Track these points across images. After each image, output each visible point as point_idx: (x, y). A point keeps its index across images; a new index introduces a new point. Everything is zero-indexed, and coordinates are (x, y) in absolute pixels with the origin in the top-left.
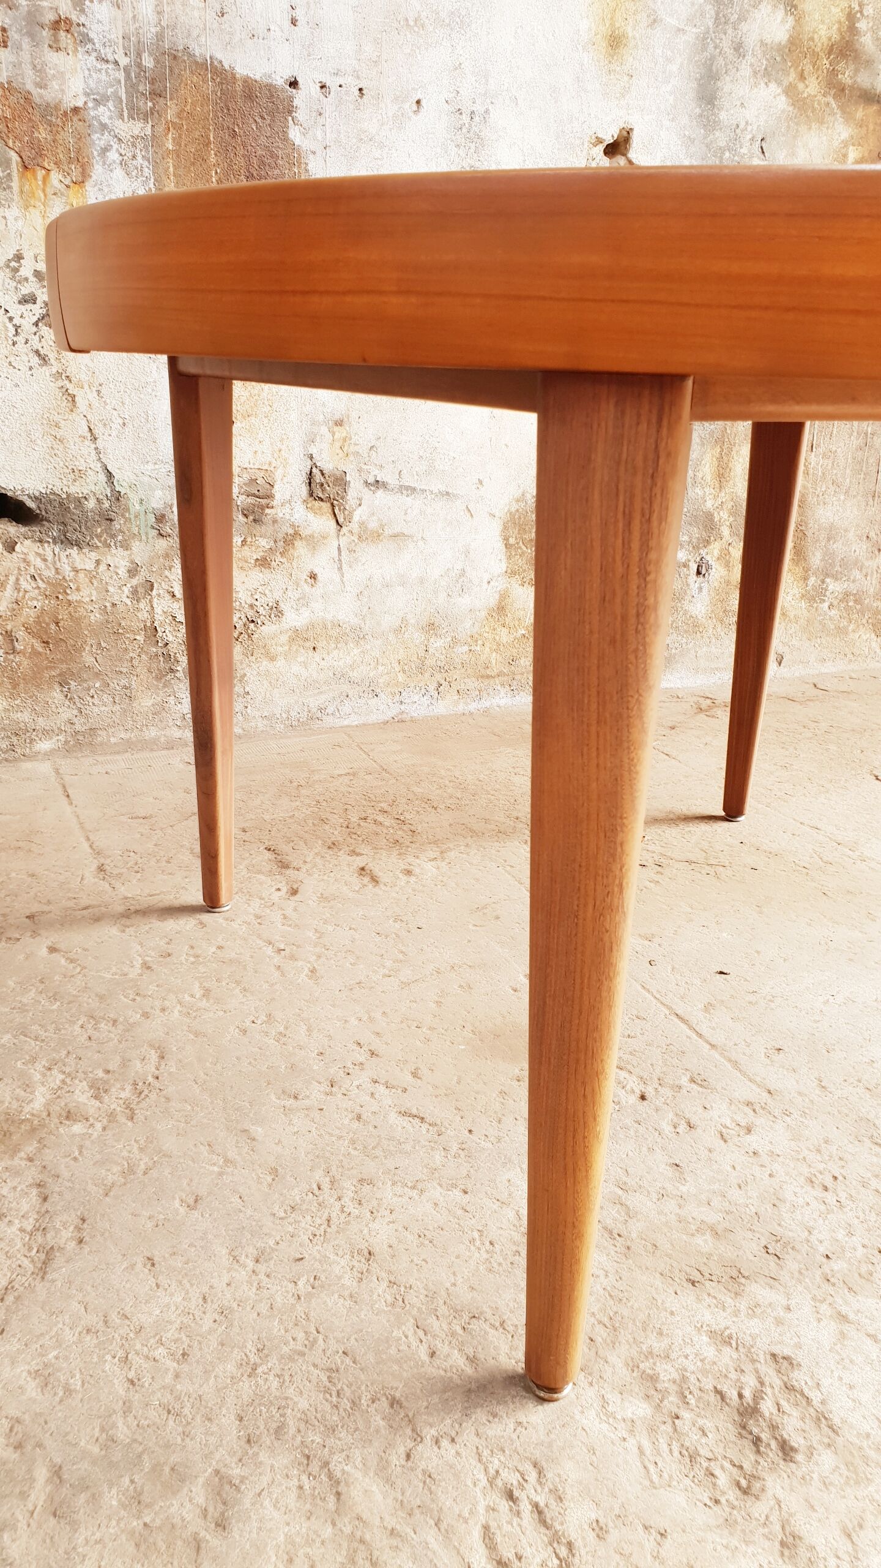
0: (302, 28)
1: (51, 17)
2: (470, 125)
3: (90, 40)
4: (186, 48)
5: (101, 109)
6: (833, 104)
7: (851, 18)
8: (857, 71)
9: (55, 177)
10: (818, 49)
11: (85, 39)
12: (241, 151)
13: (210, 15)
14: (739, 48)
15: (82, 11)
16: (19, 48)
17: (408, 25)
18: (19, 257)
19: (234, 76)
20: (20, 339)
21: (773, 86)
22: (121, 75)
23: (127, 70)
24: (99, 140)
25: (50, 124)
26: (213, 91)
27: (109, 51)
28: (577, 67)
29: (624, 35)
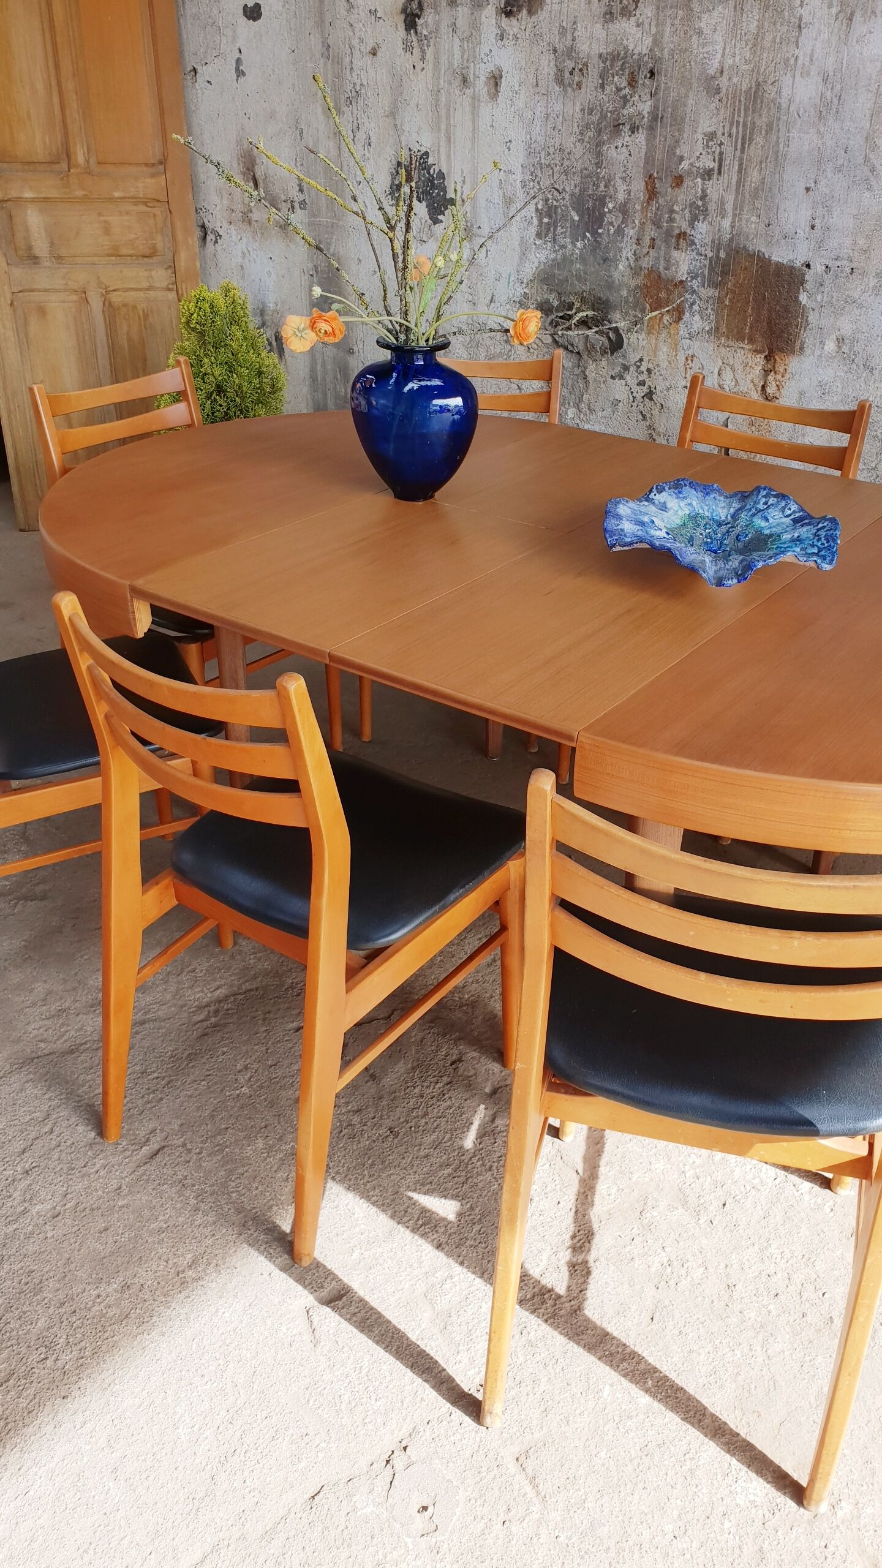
0: (818, 231)
1: (677, 231)
4: (745, 247)
5: (694, 281)
9: (666, 319)
11: (693, 243)
12: (767, 306)
13: (762, 227)
15: (693, 228)
16: (660, 249)
18: (641, 360)
19: (770, 261)
20: (635, 404)
22: (707, 263)
23: (711, 260)
24: (690, 299)
25: (668, 288)
26: (757, 271)
27: (703, 249)
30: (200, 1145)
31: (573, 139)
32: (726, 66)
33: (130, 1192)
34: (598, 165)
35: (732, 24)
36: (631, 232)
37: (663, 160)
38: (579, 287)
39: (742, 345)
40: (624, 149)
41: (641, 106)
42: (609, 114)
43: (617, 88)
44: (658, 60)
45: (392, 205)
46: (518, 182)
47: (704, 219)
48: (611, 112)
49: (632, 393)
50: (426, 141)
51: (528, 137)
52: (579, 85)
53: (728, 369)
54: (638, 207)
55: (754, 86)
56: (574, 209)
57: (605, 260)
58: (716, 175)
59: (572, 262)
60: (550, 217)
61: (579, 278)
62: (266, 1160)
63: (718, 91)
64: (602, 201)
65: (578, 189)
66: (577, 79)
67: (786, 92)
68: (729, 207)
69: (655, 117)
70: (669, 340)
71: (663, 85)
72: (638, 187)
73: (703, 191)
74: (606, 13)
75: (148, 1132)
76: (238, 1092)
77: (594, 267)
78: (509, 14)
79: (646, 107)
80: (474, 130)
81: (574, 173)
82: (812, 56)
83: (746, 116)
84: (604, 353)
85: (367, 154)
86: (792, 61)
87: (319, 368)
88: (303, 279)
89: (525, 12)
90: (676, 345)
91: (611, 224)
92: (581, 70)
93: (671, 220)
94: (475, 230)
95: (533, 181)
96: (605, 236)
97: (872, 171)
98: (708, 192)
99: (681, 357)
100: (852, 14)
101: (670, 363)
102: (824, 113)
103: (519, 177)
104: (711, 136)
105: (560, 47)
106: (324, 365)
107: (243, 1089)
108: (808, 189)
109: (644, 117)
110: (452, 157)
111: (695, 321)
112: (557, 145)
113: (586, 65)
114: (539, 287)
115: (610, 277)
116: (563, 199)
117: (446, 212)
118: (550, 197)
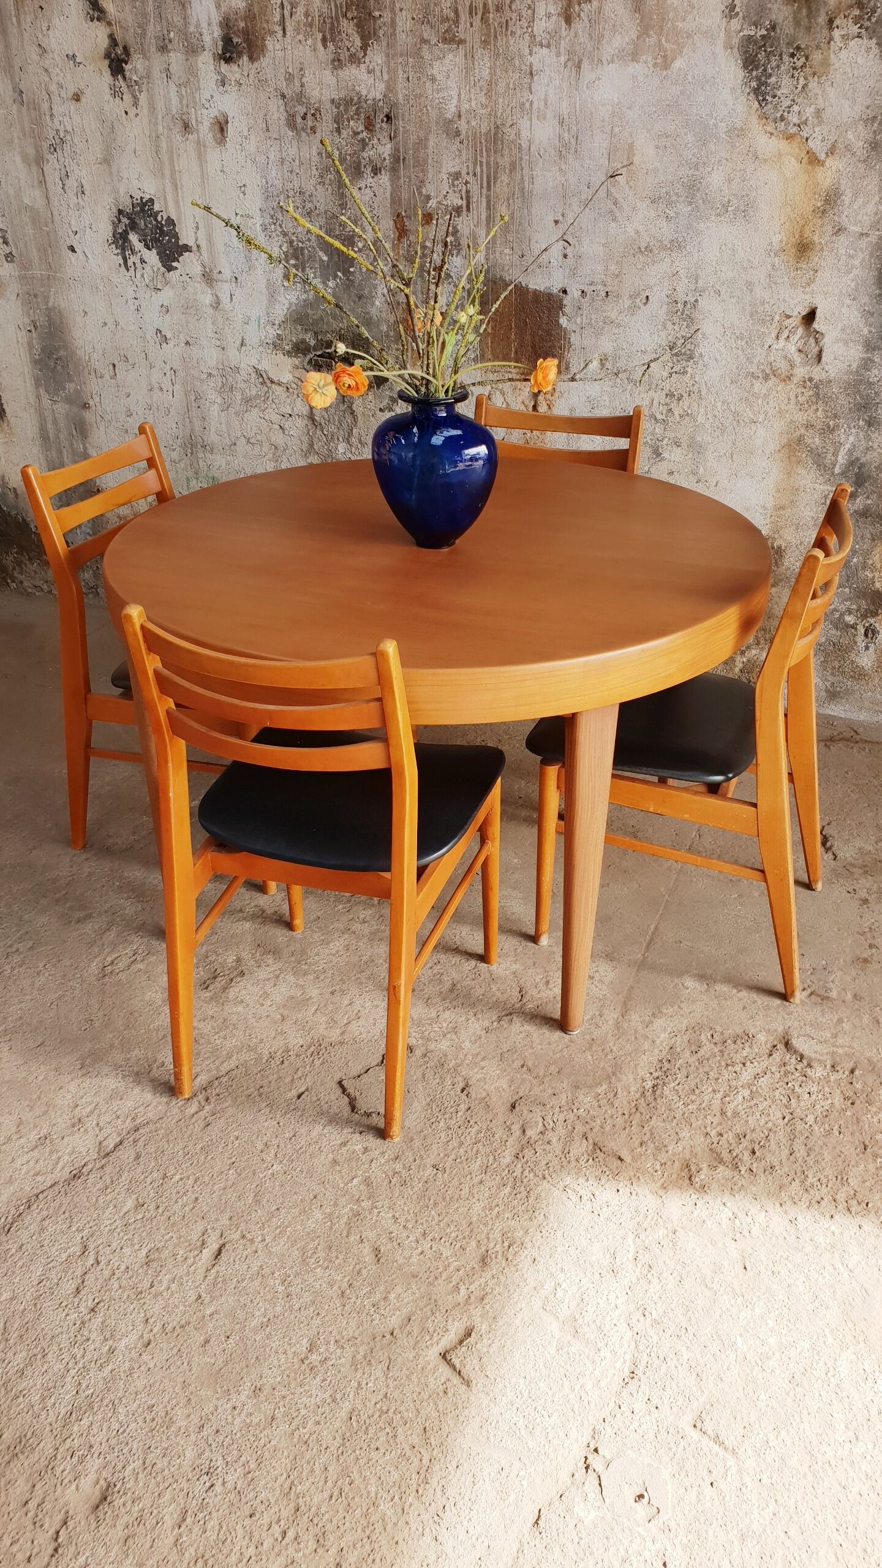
0: (570, 260)
2: (683, 310)
3: (451, 277)
4: (501, 277)
11: (449, 276)
12: (529, 332)
13: (516, 258)
16: (416, 284)
17: (640, 251)
19: (528, 290)
22: (465, 295)
23: (468, 292)
26: (516, 300)
28: (770, 267)
29: (812, 243)
30: (259, 1233)
31: (313, 181)
32: (463, 111)
33: (213, 1299)
34: (343, 206)
35: (464, 71)
37: (409, 199)
38: (335, 325)
40: (368, 191)
41: (381, 149)
42: (348, 157)
43: (354, 132)
44: (393, 105)
45: (117, 254)
46: (258, 225)
47: (458, 253)
48: (350, 155)
50: (149, 189)
51: (264, 181)
52: (313, 130)
53: (498, 393)
54: (388, 245)
55: (493, 128)
56: (321, 249)
57: (360, 298)
58: (465, 212)
60: (297, 259)
61: (335, 317)
62: (332, 1228)
63: (458, 133)
64: (350, 241)
66: (310, 124)
67: (525, 133)
68: (481, 241)
69: (397, 159)
71: (401, 129)
72: (387, 225)
73: (454, 227)
74: (334, 60)
75: (200, 1234)
76: (270, 1171)
77: (349, 304)
78: (228, 60)
79: (386, 150)
80: (202, 176)
81: (318, 215)
82: (546, 101)
83: (488, 156)
85: (82, 203)
86: (527, 105)
87: (49, 426)
88: (19, 336)
89: (245, 58)
92: (313, 115)
94: (215, 275)
95: (275, 224)
96: (357, 275)
97: (615, 204)
98: (459, 228)
100: (580, 62)
102: (564, 153)
103: (258, 221)
104: (457, 176)
105: (288, 92)
106: (55, 421)
107: (274, 1167)
108: (556, 222)
109: (385, 159)
110: (181, 204)
112: (297, 188)
113: (318, 110)
114: (293, 328)
115: (368, 313)
116: (309, 240)
117: (180, 259)
118: (295, 239)
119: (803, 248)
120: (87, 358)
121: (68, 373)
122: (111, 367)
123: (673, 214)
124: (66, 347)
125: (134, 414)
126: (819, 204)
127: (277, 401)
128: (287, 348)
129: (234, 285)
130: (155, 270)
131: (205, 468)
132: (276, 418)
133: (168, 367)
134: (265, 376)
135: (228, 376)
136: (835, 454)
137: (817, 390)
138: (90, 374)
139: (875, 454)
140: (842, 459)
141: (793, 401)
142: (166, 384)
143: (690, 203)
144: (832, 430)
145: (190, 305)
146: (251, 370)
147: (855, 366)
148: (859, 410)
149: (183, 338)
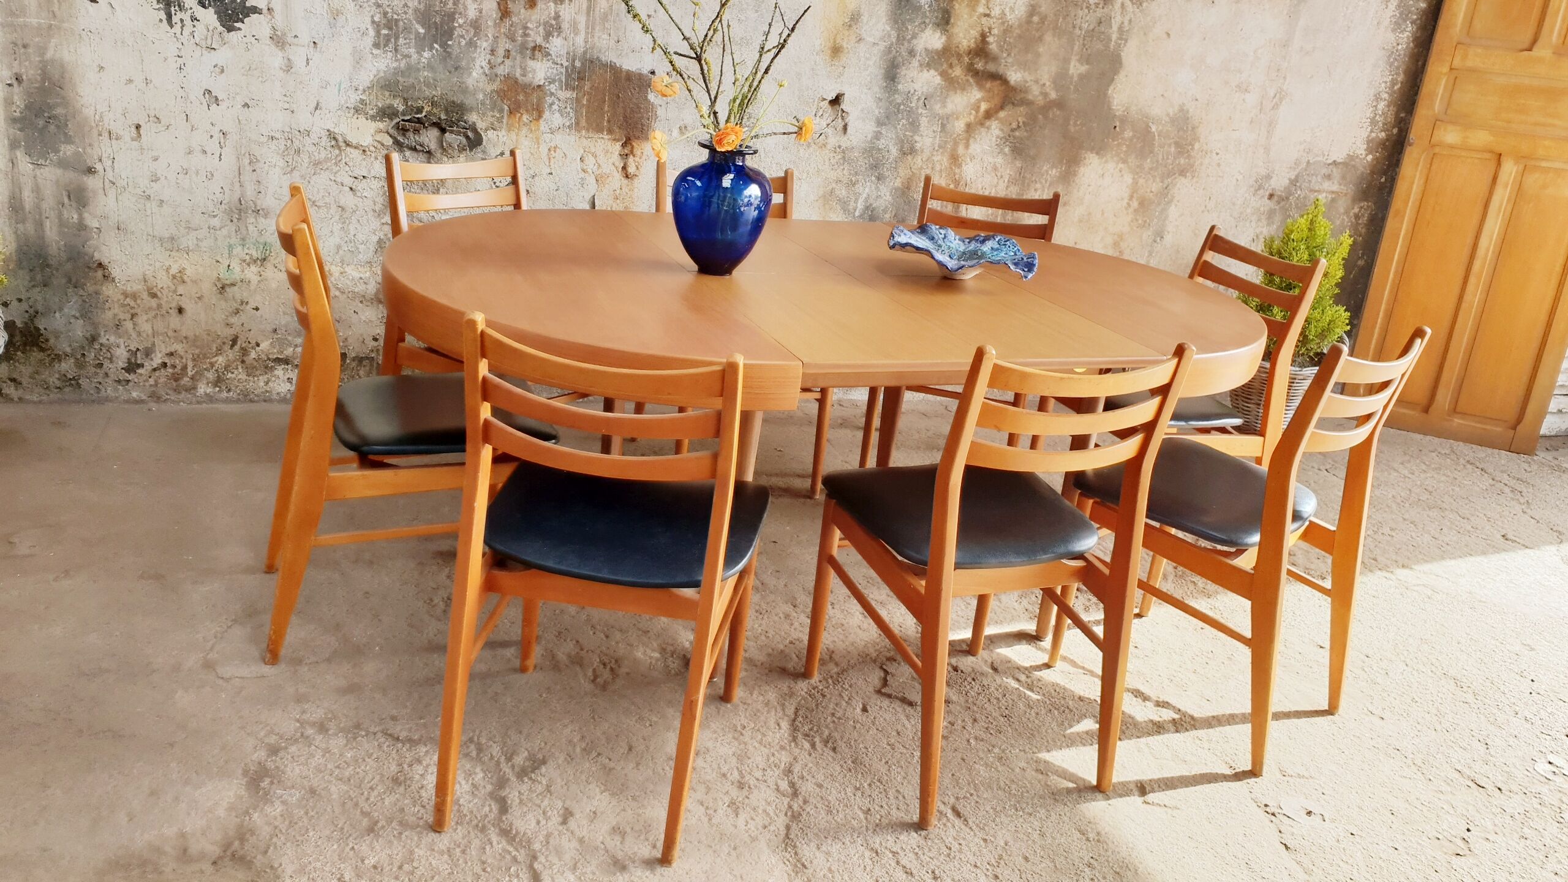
1: (533, 45)
3: (550, 55)
4: (598, 58)
5: (552, 85)
6: (971, 80)
7: (983, 36)
8: (986, 63)
9: (525, 118)
10: (961, 52)
11: (548, 54)
12: (621, 105)
13: (612, 43)
14: (912, 53)
15: (548, 42)
16: (515, 59)
18: (503, 154)
19: (621, 70)
21: (932, 72)
22: (563, 71)
23: (567, 68)
24: (549, 100)
25: (525, 92)
26: (610, 77)
27: (559, 59)
28: (813, 63)
29: (841, 47)
36: (484, 44)
38: (428, 93)
39: (601, 136)
45: (158, 9)
47: (558, 35)
49: (495, 183)
53: (590, 155)
54: (490, 23)
56: (418, 22)
57: (456, 68)
59: (418, 70)
60: (390, 29)
61: (428, 85)
64: (451, 17)
65: (422, 7)
68: (582, 26)
70: (531, 135)
73: (556, 13)
77: (444, 74)
84: (462, 149)
90: (537, 139)
91: (462, 36)
93: (525, 35)
94: (290, 39)
96: (456, 48)
98: (561, 14)
99: (544, 149)
101: (532, 154)
106: (37, 190)
108: (649, 16)
111: (554, 118)
114: (379, 94)
115: (463, 83)
116: (405, 13)
117: (246, 20)
118: (390, 11)
119: (836, 51)
120: (97, 117)
121: (66, 134)
122: (133, 129)
123: (743, 18)
124: (66, 103)
125: (163, 178)
126: (847, 21)
127: (351, 164)
128: (371, 112)
129: (311, 49)
130: (211, 28)
131: (256, 234)
132: (349, 181)
133: (217, 129)
134: (340, 139)
135: (294, 140)
136: (856, 201)
137: (844, 153)
138: (100, 135)
139: (882, 201)
140: (860, 205)
141: (827, 163)
142: (212, 146)
143: (757, 11)
144: (854, 185)
145: (253, 67)
146: (324, 133)
147: (869, 137)
148: (872, 169)
149: (240, 101)
